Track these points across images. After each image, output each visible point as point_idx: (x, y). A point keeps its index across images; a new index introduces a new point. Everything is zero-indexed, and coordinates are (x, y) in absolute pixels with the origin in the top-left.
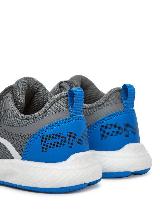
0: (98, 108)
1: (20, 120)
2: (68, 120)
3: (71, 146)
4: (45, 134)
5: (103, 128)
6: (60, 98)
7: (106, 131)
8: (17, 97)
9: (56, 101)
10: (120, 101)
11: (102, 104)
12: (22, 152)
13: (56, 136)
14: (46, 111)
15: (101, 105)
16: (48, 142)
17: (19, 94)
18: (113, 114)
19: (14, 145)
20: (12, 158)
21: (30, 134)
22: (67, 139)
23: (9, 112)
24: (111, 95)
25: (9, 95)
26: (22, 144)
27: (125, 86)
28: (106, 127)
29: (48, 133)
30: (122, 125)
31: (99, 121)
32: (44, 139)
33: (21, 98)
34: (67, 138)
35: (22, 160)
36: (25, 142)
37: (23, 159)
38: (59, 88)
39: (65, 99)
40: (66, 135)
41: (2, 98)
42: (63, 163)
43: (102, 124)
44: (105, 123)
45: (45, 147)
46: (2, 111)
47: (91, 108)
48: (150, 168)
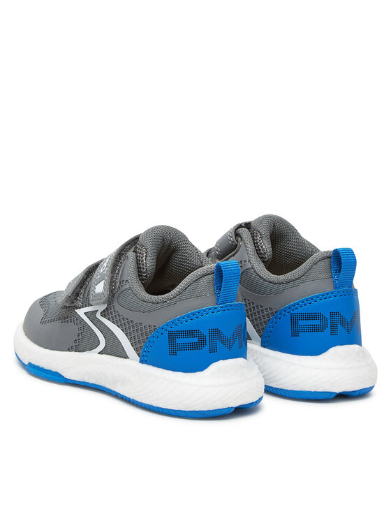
0: (291, 284)
1: (141, 303)
2: (213, 310)
3: (213, 349)
4: (175, 328)
5: (295, 318)
6: (203, 276)
7: (301, 323)
8: (142, 261)
9: (197, 280)
10: (329, 275)
11: (298, 279)
12: (141, 352)
13: (191, 333)
14: (180, 293)
15: (296, 279)
16: (179, 341)
17: (146, 256)
18: (314, 296)
19: (130, 339)
20: (126, 357)
21: (154, 326)
22: (208, 339)
23: (127, 286)
24: (314, 265)
25: (131, 254)
26: (141, 338)
27: (336, 253)
28: (302, 316)
29: (179, 327)
30: (328, 316)
31: (291, 305)
32: (173, 336)
33: (149, 263)
34: (208, 337)
35: (140, 362)
36: (145, 337)
37: (142, 361)
38: (234, 237)
39: (210, 277)
40: (206, 333)
41: (120, 258)
42: (198, 374)
43: (295, 311)
44: (300, 310)
45: (174, 348)
46: (118, 280)
47: (279, 283)
48: (373, 387)
